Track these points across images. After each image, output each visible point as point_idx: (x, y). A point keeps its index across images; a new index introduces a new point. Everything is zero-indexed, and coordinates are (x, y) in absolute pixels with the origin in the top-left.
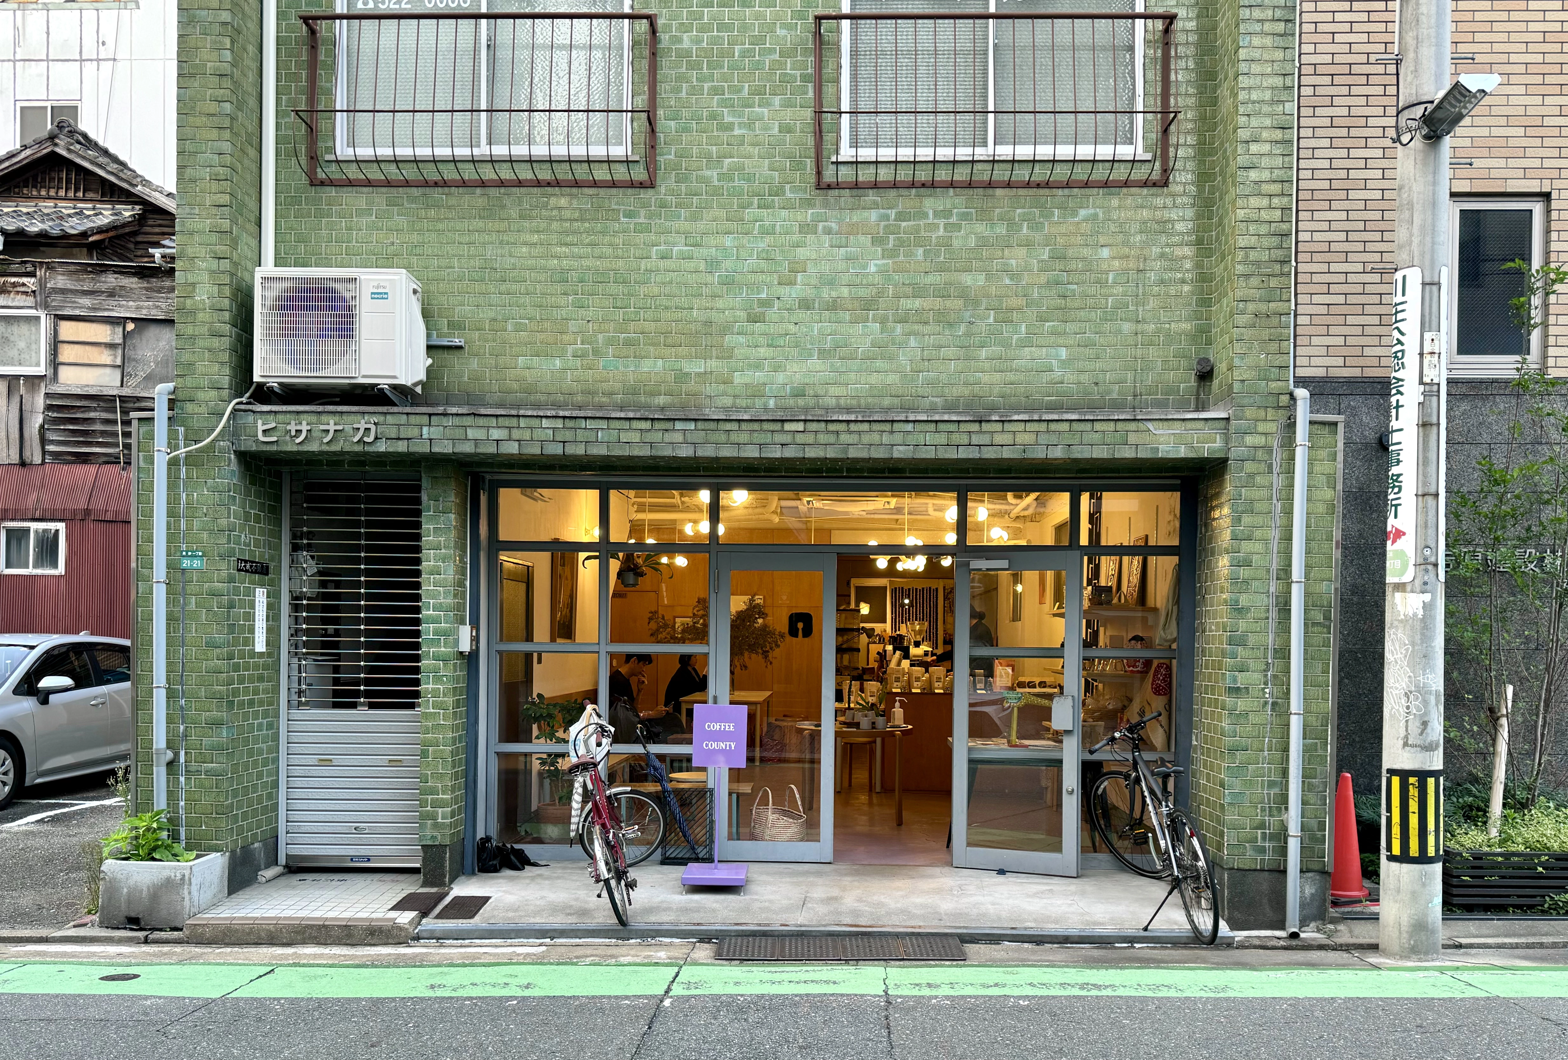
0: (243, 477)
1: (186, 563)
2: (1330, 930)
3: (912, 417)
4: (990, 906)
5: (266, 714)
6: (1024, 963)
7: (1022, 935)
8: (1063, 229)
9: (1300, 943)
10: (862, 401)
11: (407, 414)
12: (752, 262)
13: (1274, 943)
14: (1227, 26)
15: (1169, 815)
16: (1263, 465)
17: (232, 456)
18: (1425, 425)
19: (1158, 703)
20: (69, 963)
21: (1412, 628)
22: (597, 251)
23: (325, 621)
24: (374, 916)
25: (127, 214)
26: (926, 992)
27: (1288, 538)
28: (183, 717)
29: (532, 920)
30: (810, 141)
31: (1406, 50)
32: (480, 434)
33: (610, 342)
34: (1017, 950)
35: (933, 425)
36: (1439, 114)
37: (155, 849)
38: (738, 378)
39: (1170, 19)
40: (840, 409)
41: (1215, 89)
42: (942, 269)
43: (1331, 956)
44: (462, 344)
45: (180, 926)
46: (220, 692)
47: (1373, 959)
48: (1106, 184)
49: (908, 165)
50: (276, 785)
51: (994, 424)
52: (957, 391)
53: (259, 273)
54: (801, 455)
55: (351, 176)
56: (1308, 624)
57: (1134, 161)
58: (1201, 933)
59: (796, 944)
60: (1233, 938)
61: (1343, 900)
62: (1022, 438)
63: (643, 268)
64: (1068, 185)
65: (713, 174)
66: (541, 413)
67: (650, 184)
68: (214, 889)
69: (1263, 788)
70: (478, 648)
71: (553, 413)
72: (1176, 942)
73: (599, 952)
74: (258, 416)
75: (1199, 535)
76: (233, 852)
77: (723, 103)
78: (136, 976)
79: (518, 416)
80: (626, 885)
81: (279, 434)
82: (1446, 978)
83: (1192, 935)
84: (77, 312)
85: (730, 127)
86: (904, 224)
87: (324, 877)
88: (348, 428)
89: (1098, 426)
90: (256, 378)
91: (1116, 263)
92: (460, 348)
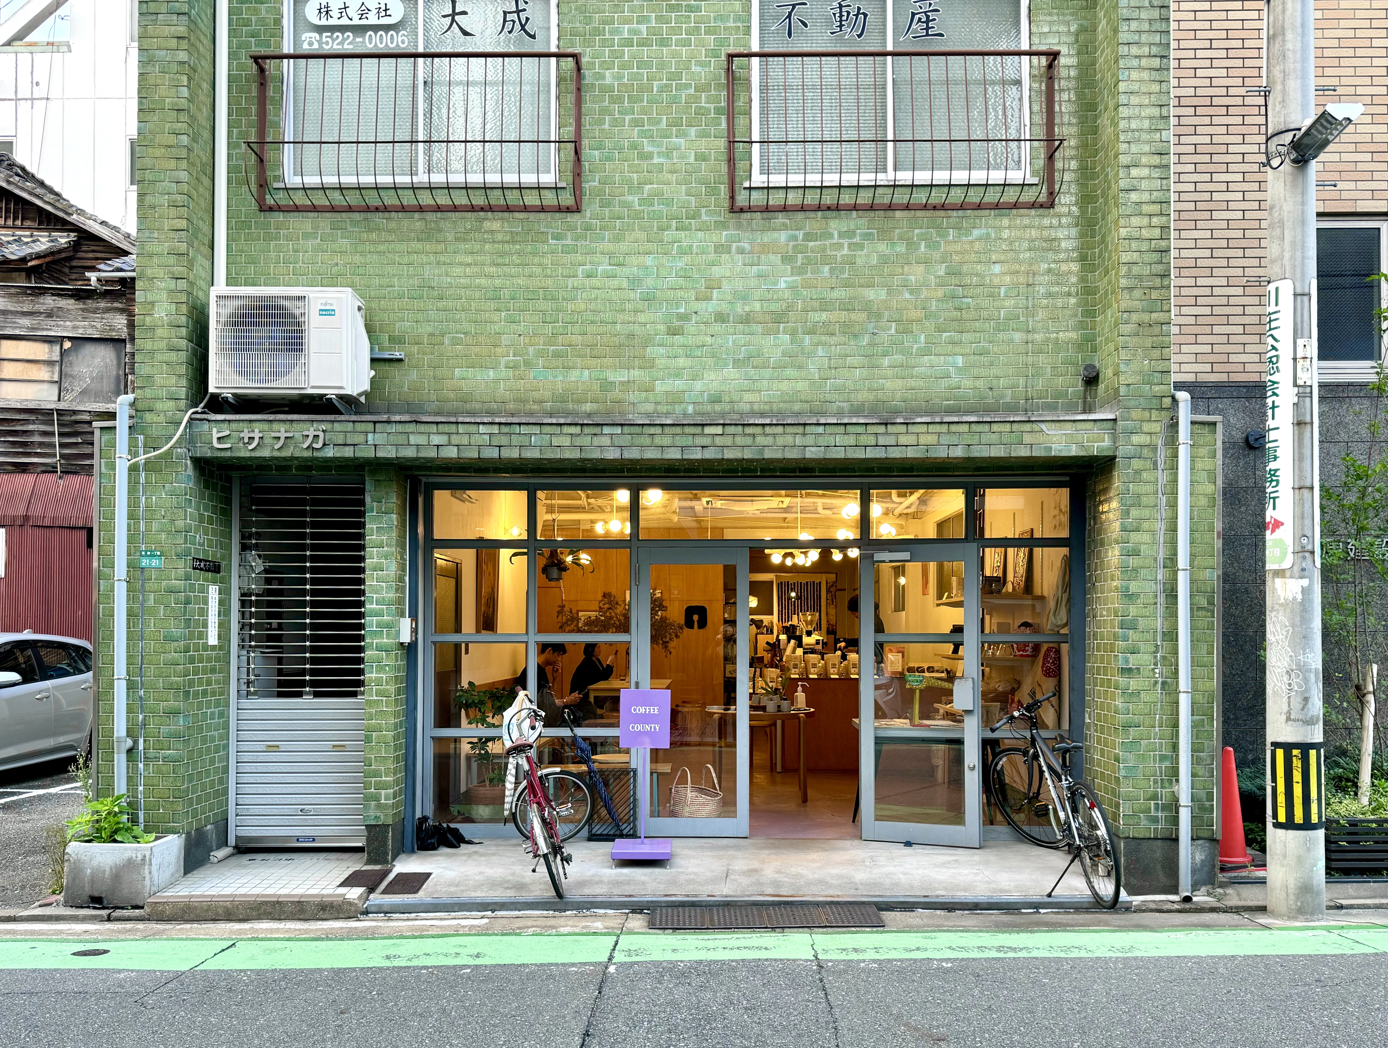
0: (198, 482)
1: (145, 562)
2: (1220, 894)
3: (823, 421)
4: (902, 876)
5: (218, 704)
6: (939, 928)
7: (935, 903)
8: (958, 247)
9: (1193, 907)
10: (775, 406)
11: (354, 422)
12: (672, 280)
13: (1169, 906)
14: (1106, 61)
15: (1069, 788)
16: (1149, 461)
17: (189, 462)
18: (1299, 424)
19: (1049, 684)
20: (39, 940)
21: (1292, 611)
22: (527, 271)
23: (270, 616)
24: (324, 892)
25: (63, 241)
26: (854, 956)
27: (1173, 529)
28: (142, 707)
29: (473, 894)
30: (724, 168)
31: (1274, 83)
32: (422, 440)
33: (540, 354)
34: (932, 917)
35: (842, 428)
36: (1306, 141)
37: (116, 832)
38: (660, 387)
39: (1053, 56)
40: (753, 413)
41: (1096, 117)
42: (847, 285)
43: (1223, 917)
44: (402, 357)
45: (141, 904)
46: (177, 683)
47: (1263, 920)
48: (997, 206)
49: (814, 190)
50: (226, 770)
51: (899, 427)
52: (864, 396)
53: (214, 292)
54: (720, 457)
55: (297, 202)
56: (1194, 609)
57: (1023, 185)
58: (1101, 899)
59: (724, 913)
60: (1131, 902)
61: (1229, 865)
62: (924, 439)
63: (570, 286)
64: (962, 207)
65: (634, 199)
66: (478, 420)
67: (576, 209)
68: (172, 869)
69: (1155, 761)
70: (416, 639)
71: (490, 420)
72: (1078, 907)
73: (539, 922)
74: (213, 424)
75: (1087, 528)
76: (188, 834)
77: (643, 134)
78: (106, 952)
79: (457, 423)
80: (562, 860)
81: (232, 441)
82: (1334, 936)
83: (1094, 900)
84: (17, 332)
85: (650, 156)
86: (811, 244)
87: (272, 856)
88: (298, 435)
89: (995, 427)
90: (211, 389)
91: (1008, 279)
92: (400, 360)
